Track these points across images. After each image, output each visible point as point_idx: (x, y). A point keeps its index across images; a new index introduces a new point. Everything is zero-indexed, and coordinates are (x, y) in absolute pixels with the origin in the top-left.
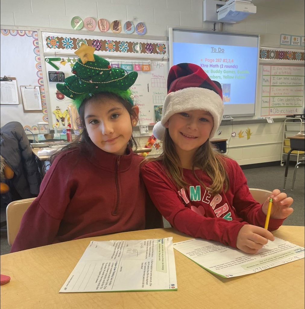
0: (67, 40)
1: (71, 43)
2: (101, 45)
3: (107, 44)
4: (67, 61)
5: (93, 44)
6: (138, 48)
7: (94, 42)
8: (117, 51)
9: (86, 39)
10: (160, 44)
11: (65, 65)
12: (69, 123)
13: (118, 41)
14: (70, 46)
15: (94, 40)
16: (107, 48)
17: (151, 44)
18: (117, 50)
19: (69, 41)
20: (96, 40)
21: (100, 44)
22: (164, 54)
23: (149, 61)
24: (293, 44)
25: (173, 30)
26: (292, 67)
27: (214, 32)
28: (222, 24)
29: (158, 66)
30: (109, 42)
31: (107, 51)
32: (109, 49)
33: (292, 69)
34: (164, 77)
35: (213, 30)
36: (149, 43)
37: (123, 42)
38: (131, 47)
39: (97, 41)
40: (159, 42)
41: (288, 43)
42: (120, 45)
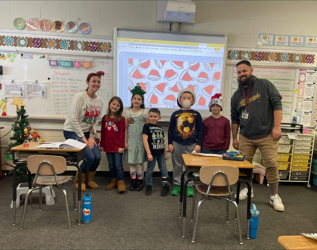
0: (9, 38)
1: (12, 41)
2: (42, 43)
3: (48, 42)
4: (7, 57)
5: (33, 42)
6: (80, 46)
7: (35, 40)
8: (57, 49)
9: (27, 38)
10: (104, 43)
11: (4, 60)
12: (4, 111)
13: (59, 39)
14: (11, 43)
15: (34, 38)
16: (48, 45)
17: (94, 43)
18: (58, 47)
19: (11, 39)
20: (36, 39)
21: (40, 42)
22: (109, 52)
23: (91, 59)
24: (277, 44)
25: (118, 29)
26: (275, 70)
27: (170, 32)
28: (180, 23)
29: (102, 64)
30: (50, 40)
31: (48, 48)
32: (49, 47)
33: (275, 72)
34: (108, 75)
35: (169, 30)
36: (92, 42)
37: (64, 40)
38: (73, 45)
39: (38, 39)
40: (103, 41)
41: (270, 43)
42: (61, 43)
